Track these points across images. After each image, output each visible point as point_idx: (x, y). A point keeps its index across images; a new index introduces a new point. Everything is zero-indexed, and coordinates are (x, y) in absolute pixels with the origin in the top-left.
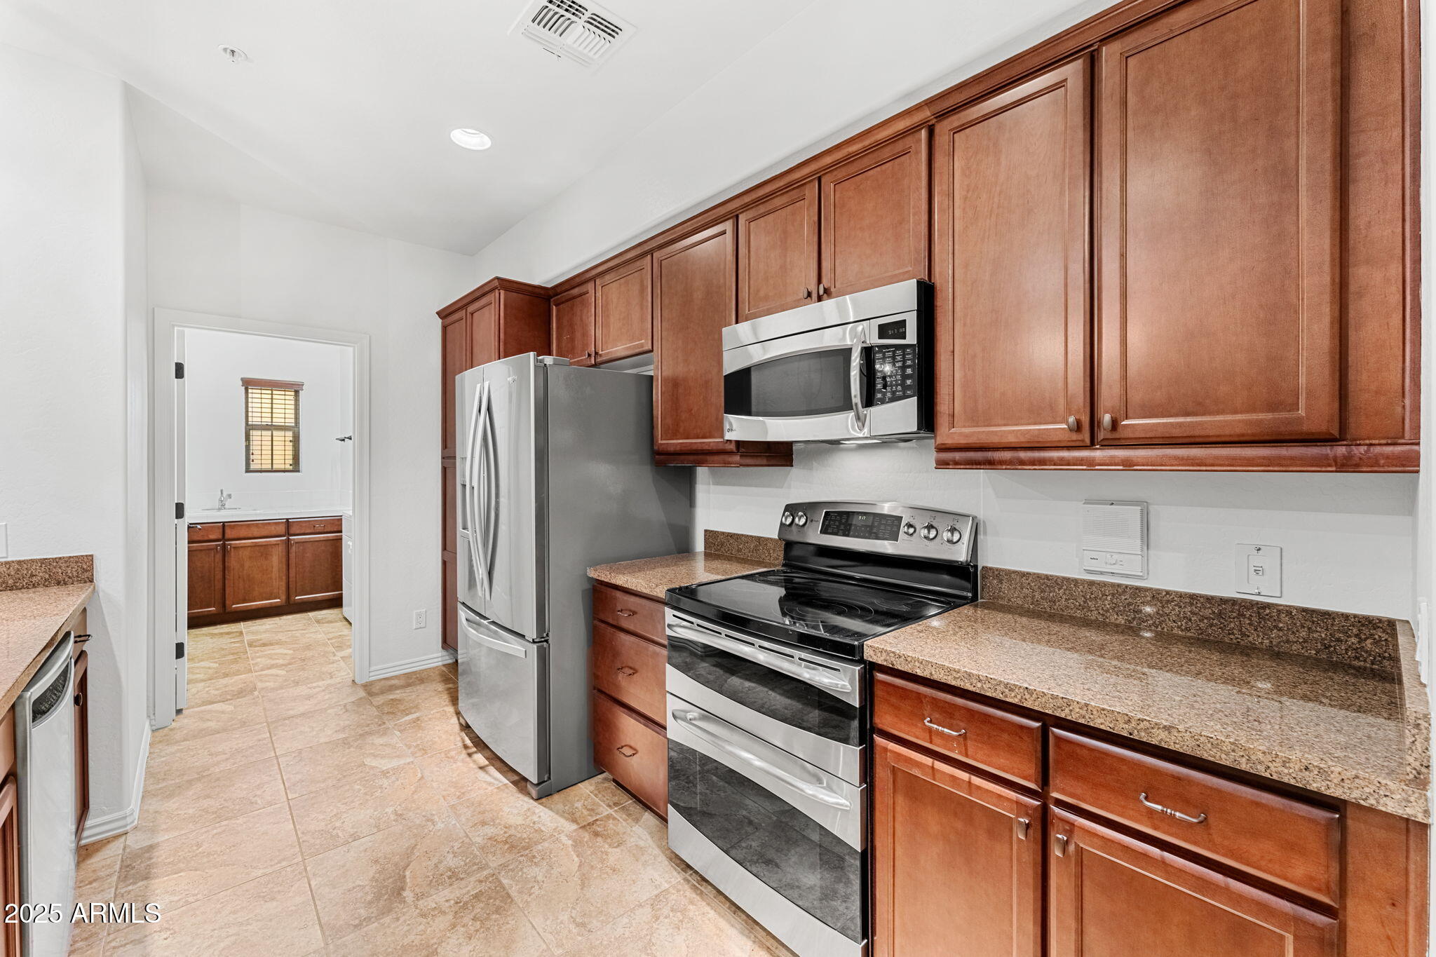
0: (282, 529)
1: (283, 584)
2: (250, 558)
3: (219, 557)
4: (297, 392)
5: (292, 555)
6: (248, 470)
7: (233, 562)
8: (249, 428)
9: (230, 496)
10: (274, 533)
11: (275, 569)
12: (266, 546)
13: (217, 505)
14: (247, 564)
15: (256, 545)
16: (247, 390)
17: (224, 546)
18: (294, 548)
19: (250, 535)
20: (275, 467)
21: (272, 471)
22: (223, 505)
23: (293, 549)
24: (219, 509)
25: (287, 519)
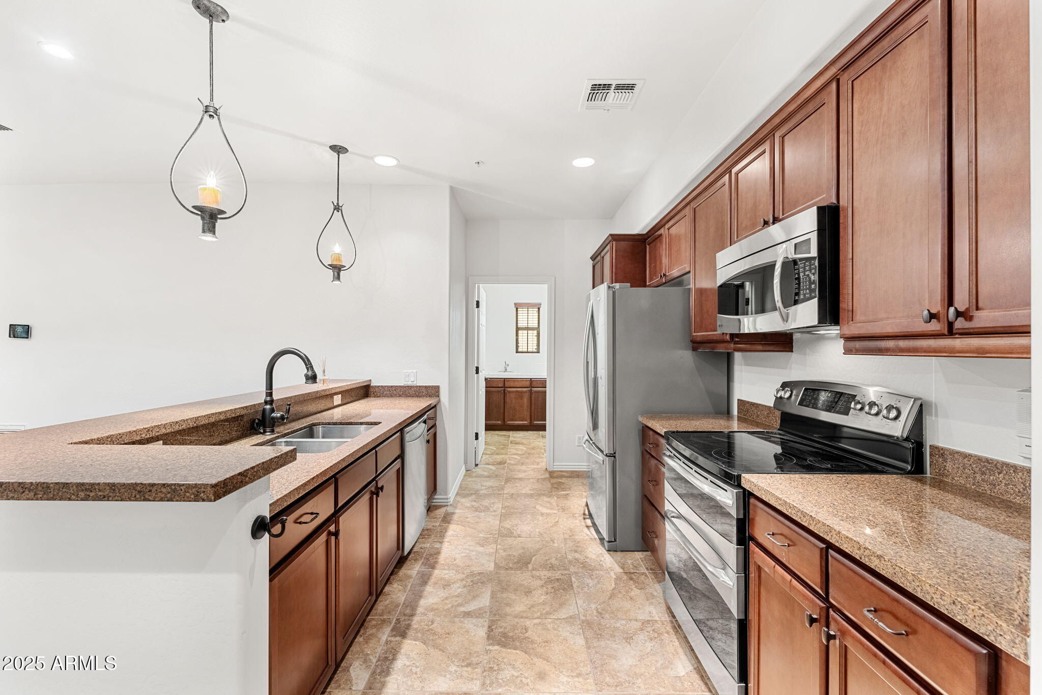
0: (528, 384)
1: (529, 413)
2: (515, 398)
3: (502, 396)
4: (539, 309)
5: (533, 399)
6: (517, 352)
7: (508, 400)
8: (518, 329)
9: (508, 365)
10: (525, 386)
11: (525, 405)
12: (522, 392)
13: (504, 370)
14: (514, 401)
15: (517, 392)
16: (517, 309)
17: (504, 390)
18: (534, 394)
19: (515, 386)
20: (529, 350)
21: (527, 352)
22: (506, 370)
23: (533, 396)
24: (505, 372)
25: (531, 379)
